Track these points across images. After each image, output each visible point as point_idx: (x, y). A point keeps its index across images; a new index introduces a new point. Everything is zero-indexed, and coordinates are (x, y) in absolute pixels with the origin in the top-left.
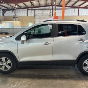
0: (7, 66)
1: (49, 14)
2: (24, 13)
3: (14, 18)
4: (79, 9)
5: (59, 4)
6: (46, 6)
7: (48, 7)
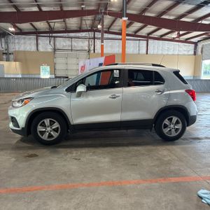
0: (52, 133)
1: (87, 48)
2: (30, 44)
3: (4, 54)
4: (147, 41)
5: (109, 28)
6: (80, 30)
7: (83, 34)
